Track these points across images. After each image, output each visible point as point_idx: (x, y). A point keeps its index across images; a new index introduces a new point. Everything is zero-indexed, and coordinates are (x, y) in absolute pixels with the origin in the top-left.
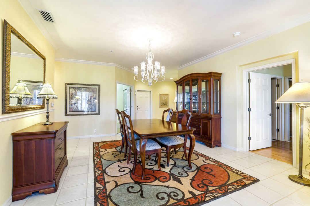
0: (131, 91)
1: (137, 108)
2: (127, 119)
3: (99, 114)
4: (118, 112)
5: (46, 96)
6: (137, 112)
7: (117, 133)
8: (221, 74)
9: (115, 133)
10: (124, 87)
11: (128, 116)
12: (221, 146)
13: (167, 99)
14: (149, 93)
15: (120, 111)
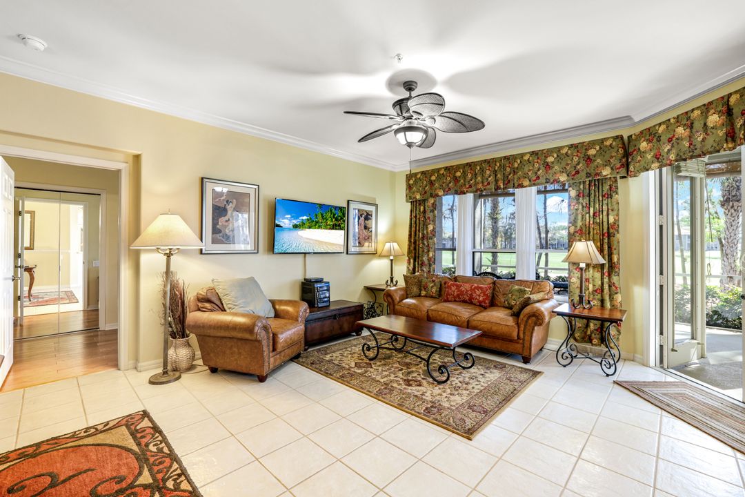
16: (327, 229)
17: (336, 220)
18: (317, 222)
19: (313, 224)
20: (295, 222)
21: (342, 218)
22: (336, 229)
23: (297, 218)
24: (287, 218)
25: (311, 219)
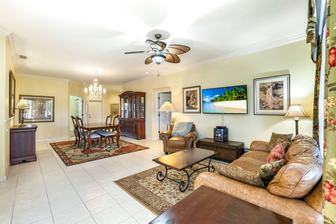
0: (83, 102)
1: (89, 116)
2: (79, 121)
3: (53, 121)
4: (73, 118)
5: (22, 108)
6: (89, 120)
7: (70, 137)
8: (145, 93)
9: (69, 136)
10: (76, 98)
11: (80, 119)
12: (145, 139)
13: (117, 108)
14: (101, 103)
15: (75, 117)
16: (232, 100)
17: (240, 94)
18: (225, 97)
19: (222, 99)
20: (212, 99)
21: (244, 93)
22: (240, 100)
23: (213, 96)
24: (207, 97)
25: (221, 96)
